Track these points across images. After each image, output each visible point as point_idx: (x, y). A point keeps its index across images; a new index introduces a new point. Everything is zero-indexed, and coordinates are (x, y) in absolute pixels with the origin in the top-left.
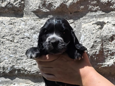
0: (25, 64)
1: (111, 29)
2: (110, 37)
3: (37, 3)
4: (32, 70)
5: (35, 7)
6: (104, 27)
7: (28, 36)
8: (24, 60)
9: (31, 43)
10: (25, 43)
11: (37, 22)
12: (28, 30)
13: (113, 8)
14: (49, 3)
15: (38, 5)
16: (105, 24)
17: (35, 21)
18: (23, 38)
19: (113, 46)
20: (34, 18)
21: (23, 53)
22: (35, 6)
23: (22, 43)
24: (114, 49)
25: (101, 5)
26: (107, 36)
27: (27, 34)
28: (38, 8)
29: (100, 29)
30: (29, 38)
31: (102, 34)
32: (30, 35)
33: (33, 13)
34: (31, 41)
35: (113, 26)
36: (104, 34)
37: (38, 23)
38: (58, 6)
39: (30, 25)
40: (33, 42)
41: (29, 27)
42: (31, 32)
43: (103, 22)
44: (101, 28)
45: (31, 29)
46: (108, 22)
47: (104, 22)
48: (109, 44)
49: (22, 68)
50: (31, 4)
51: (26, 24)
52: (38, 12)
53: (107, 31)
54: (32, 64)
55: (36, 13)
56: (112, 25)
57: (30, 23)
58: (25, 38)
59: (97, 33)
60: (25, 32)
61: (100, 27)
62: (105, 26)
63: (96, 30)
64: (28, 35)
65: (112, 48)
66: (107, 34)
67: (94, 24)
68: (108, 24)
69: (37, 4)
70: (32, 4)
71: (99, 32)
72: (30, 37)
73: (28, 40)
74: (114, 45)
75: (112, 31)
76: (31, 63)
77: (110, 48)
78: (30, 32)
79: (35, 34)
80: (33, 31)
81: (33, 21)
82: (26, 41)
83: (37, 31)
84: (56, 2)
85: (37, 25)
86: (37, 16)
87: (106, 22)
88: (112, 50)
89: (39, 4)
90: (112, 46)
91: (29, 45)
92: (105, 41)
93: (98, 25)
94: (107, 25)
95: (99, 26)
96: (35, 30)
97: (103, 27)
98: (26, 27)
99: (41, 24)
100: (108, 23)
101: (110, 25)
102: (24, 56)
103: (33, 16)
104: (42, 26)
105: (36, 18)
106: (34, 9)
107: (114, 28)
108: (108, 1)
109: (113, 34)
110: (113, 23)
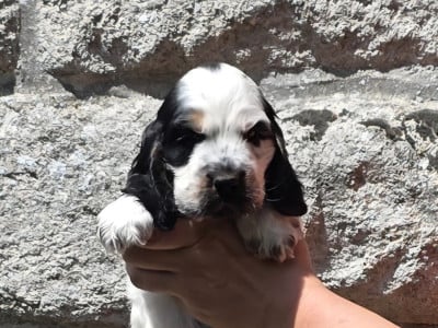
0: (17, 277)
1: (356, 140)
2: (350, 170)
3: (65, 38)
4: (44, 300)
5: (59, 55)
6: (327, 132)
7: (31, 169)
8: (14, 261)
9: (42, 193)
10: (20, 195)
11: (65, 112)
12: (29, 145)
13: (365, 56)
14: (115, 40)
15: (71, 47)
16: (333, 119)
17: (57, 107)
18: (9, 176)
19: (361, 207)
20: (55, 95)
21: (9, 234)
22: (59, 51)
23: (6, 195)
24: (365, 217)
25: (318, 45)
26: (338, 166)
27: (27, 157)
28: (71, 58)
29: (312, 139)
30: (33, 175)
31: (317, 160)
32: (37, 163)
33: (50, 77)
34: (43, 186)
35: (363, 126)
36: (325, 160)
37: (68, 117)
38: (147, 50)
39: (40, 124)
40: (50, 190)
41: (34, 130)
42: (44, 152)
43: (325, 111)
44: (317, 135)
45: (43, 139)
46: (344, 112)
47: (330, 113)
48: (344, 200)
49: (7, 290)
50: (45, 44)
51: (23, 120)
52: (73, 74)
53: (341, 148)
54: (46, 274)
55: (63, 79)
56: (359, 125)
57: (39, 117)
58: (18, 174)
59: (299, 154)
60: (18, 152)
61: (311, 134)
62: (333, 128)
63: (297, 145)
64: (30, 163)
65: (356, 214)
66: (337, 159)
67: (289, 119)
68: (343, 121)
69: (68, 42)
70: (49, 41)
71: (306, 151)
72: (40, 169)
73: (29, 182)
74: (364, 204)
75: (360, 146)
76: (42, 272)
77: (348, 214)
78: (37, 153)
79: (56, 158)
80: (49, 147)
81: (50, 109)
82: (23, 187)
83: (64, 148)
84: (142, 35)
85: (66, 123)
86: (68, 88)
87: (337, 111)
88: (357, 222)
89: (75, 41)
90: (357, 207)
91: (34, 203)
92: (332, 188)
93: (304, 123)
94: (342, 125)
95: (308, 127)
96: (57, 144)
97: (322, 133)
98: (25, 132)
99: (81, 120)
100: (344, 117)
101: (354, 123)
102: (13, 244)
103: (52, 90)
104: (85, 128)
105: (63, 95)
106: (54, 61)
107: (366, 136)
108: (346, 31)
109: (363, 157)
110: (365, 115)
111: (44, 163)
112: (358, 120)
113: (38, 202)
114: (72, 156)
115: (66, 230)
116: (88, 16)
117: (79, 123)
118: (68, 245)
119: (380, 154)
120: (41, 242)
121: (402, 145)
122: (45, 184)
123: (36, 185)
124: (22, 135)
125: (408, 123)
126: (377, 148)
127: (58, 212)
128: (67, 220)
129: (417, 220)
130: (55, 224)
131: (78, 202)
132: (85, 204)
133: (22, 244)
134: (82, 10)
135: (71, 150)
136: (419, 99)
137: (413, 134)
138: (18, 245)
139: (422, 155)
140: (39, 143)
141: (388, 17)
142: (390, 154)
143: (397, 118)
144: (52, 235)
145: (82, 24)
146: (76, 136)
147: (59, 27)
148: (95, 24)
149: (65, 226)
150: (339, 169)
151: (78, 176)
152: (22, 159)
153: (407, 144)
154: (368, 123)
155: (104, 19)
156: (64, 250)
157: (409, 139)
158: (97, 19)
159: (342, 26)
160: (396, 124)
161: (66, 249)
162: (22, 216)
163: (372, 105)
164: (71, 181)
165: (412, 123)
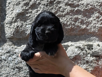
2: (73, 57)
3: (11, 31)
5: (10, 35)
9: (7, 64)
10: (2, 64)
11: (12, 47)
12: (4, 54)
14: (22, 31)
17: (10, 46)
20: (9, 43)
22: (10, 34)
25: (65, 31)
26: (70, 56)
27: (4, 57)
28: (12, 35)
30: (5, 60)
32: (6, 58)
33: (8, 40)
35: (76, 48)
36: (68, 55)
37: (12, 48)
38: (29, 33)
40: (9, 63)
41: (5, 51)
42: (7, 55)
43: (67, 45)
45: (7, 53)
46: (71, 45)
50: (7, 32)
51: (2, 49)
52: (13, 39)
53: (71, 52)
55: (11, 40)
56: (75, 48)
57: (6, 48)
58: (2, 60)
60: (2, 56)
62: (69, 48)
66: (70, 55)
68: (71, 47)
69: (12, 32)
70: (8, 32)
75: (75, 52)
78: (6, 55)
79: (10, 57)
81: (8, 46)
82: (3, 63)
83: (11, 54)
84: (27, 30)
85: (12, 49)
87: (70, 45)
91: (5, 66)
94: (71, 48)
96: (10, 54)
97: (67, 50)
98: (3, 51)
99: (15, 48)
100: (71, 46)
101: (73, 47)
102: (1, 75)
103: (9, 42)
104: (16, 50)
105: (11, 43)
106: (9, 36)
107: (76, 50)
108: (71, 28)
109: (76, 54)
110: (76, 45)
111: (7, 58)
112: (74, 46)
113: (6, 66)
114: (13, 56)
115: (12, 72)
116: (16, 26)
117: (14, 49)
118: (13, 75)
119: (79, 54)
120: (7, 75)
121: (84, 52)
122: (8, 62)
123: (6, 62)
124: (2, 52)
125: (85, 47)
126: (79, 52)
127: (10, 68)
128: (12, 70)
129: (88, 67)
130: (10, 71)
131: (15, 66)
132: (16, 66)
133: (3, 75)
134: (14, 25)
135: (13, 55)
136: (87, 42)
137: (86, 49)
138: (2, 75)
139: (88, 54)
140: (6, 54)
141: (80, 25)
142: (82, 54)
143: (83, 46)
144: (9, 73)
145: (15, 28)
146: (14, 52)
147: (10, 29)
148: (17, 28)
149: (12, 71)
150: (71, 57)
151: (15, 60)
152: (2, 57)
153: (85, 51)
154: (77, 47)
155: (19, 27)
156: (12, 76)
157: (86, 50)
158: (18, 27)
159: (70, 27)
160: (82, 47)
161: (13, 76)
162: (3, 69)
163: (77, 43)
164: (13, 61)
165: (86, 47)
